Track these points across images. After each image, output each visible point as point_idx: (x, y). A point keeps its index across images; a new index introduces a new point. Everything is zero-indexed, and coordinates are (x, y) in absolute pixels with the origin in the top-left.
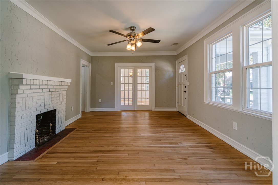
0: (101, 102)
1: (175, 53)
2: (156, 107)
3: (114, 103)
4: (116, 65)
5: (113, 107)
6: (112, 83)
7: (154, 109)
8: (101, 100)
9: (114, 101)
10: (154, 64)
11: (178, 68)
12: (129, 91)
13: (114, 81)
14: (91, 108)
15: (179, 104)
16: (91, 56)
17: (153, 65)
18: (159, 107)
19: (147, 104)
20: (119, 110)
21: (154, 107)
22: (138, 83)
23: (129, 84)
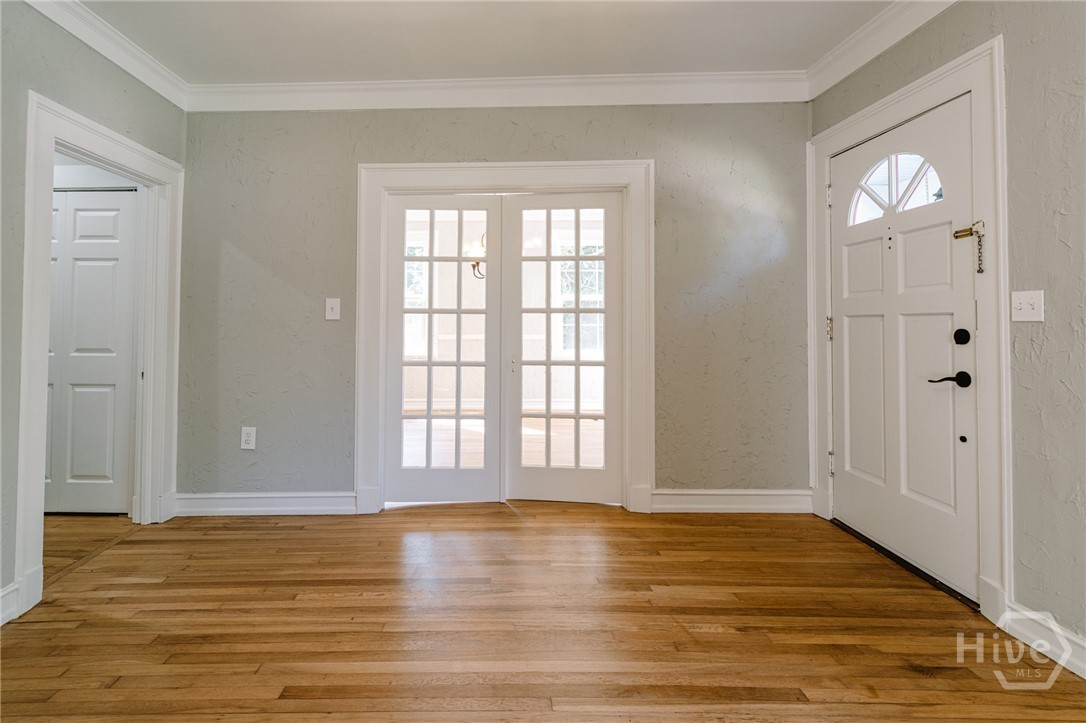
0: (252, 446)
1: (800, 88)
2: (660, 482)
3: (351, 455)
4: (370, 177)
5: (345, 481)
6: (333, 308)
7: (645, 497)
8: (253, 430)
9: (352, 438)
10: (647, 169)
11: (829, 192)
12: (458, 364)
13: (353, 293)
14: (178, 491)
15: (848, 468)
16: (186, 109)
17: (638, 173)
18: (683, 485)
19: (594, 455)
20: (388, 505)
21: (646, 485)
22: (524, 306)
23: (459, 312)
